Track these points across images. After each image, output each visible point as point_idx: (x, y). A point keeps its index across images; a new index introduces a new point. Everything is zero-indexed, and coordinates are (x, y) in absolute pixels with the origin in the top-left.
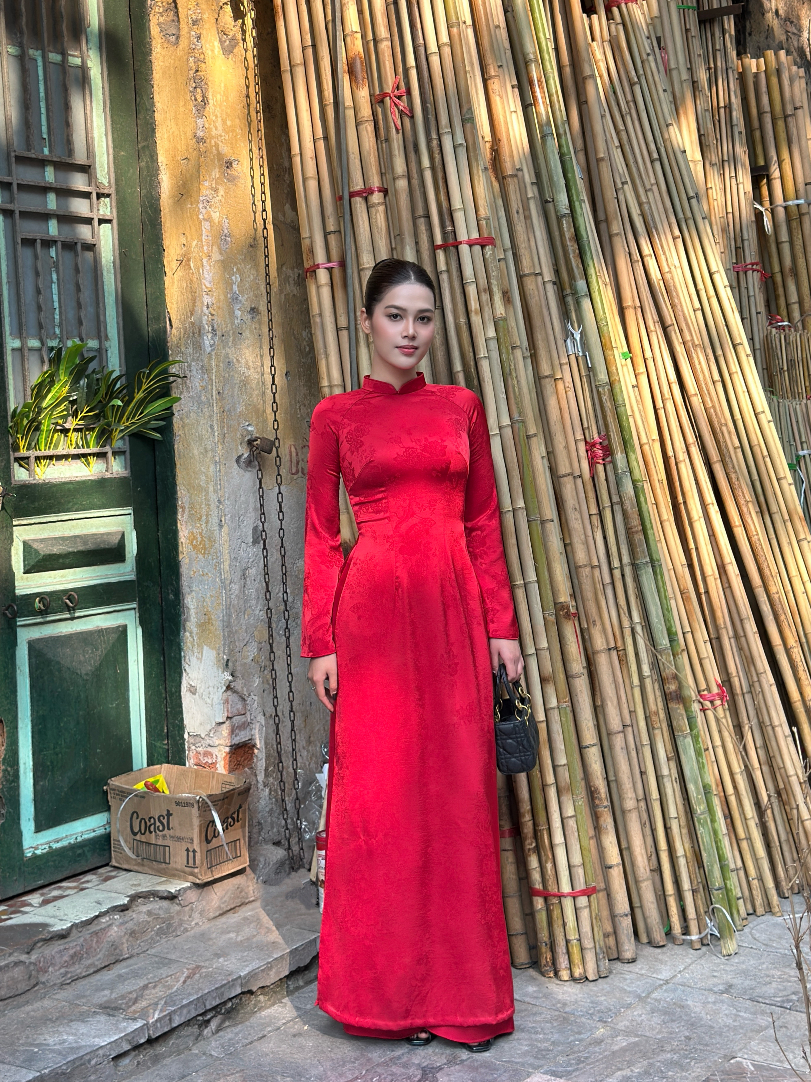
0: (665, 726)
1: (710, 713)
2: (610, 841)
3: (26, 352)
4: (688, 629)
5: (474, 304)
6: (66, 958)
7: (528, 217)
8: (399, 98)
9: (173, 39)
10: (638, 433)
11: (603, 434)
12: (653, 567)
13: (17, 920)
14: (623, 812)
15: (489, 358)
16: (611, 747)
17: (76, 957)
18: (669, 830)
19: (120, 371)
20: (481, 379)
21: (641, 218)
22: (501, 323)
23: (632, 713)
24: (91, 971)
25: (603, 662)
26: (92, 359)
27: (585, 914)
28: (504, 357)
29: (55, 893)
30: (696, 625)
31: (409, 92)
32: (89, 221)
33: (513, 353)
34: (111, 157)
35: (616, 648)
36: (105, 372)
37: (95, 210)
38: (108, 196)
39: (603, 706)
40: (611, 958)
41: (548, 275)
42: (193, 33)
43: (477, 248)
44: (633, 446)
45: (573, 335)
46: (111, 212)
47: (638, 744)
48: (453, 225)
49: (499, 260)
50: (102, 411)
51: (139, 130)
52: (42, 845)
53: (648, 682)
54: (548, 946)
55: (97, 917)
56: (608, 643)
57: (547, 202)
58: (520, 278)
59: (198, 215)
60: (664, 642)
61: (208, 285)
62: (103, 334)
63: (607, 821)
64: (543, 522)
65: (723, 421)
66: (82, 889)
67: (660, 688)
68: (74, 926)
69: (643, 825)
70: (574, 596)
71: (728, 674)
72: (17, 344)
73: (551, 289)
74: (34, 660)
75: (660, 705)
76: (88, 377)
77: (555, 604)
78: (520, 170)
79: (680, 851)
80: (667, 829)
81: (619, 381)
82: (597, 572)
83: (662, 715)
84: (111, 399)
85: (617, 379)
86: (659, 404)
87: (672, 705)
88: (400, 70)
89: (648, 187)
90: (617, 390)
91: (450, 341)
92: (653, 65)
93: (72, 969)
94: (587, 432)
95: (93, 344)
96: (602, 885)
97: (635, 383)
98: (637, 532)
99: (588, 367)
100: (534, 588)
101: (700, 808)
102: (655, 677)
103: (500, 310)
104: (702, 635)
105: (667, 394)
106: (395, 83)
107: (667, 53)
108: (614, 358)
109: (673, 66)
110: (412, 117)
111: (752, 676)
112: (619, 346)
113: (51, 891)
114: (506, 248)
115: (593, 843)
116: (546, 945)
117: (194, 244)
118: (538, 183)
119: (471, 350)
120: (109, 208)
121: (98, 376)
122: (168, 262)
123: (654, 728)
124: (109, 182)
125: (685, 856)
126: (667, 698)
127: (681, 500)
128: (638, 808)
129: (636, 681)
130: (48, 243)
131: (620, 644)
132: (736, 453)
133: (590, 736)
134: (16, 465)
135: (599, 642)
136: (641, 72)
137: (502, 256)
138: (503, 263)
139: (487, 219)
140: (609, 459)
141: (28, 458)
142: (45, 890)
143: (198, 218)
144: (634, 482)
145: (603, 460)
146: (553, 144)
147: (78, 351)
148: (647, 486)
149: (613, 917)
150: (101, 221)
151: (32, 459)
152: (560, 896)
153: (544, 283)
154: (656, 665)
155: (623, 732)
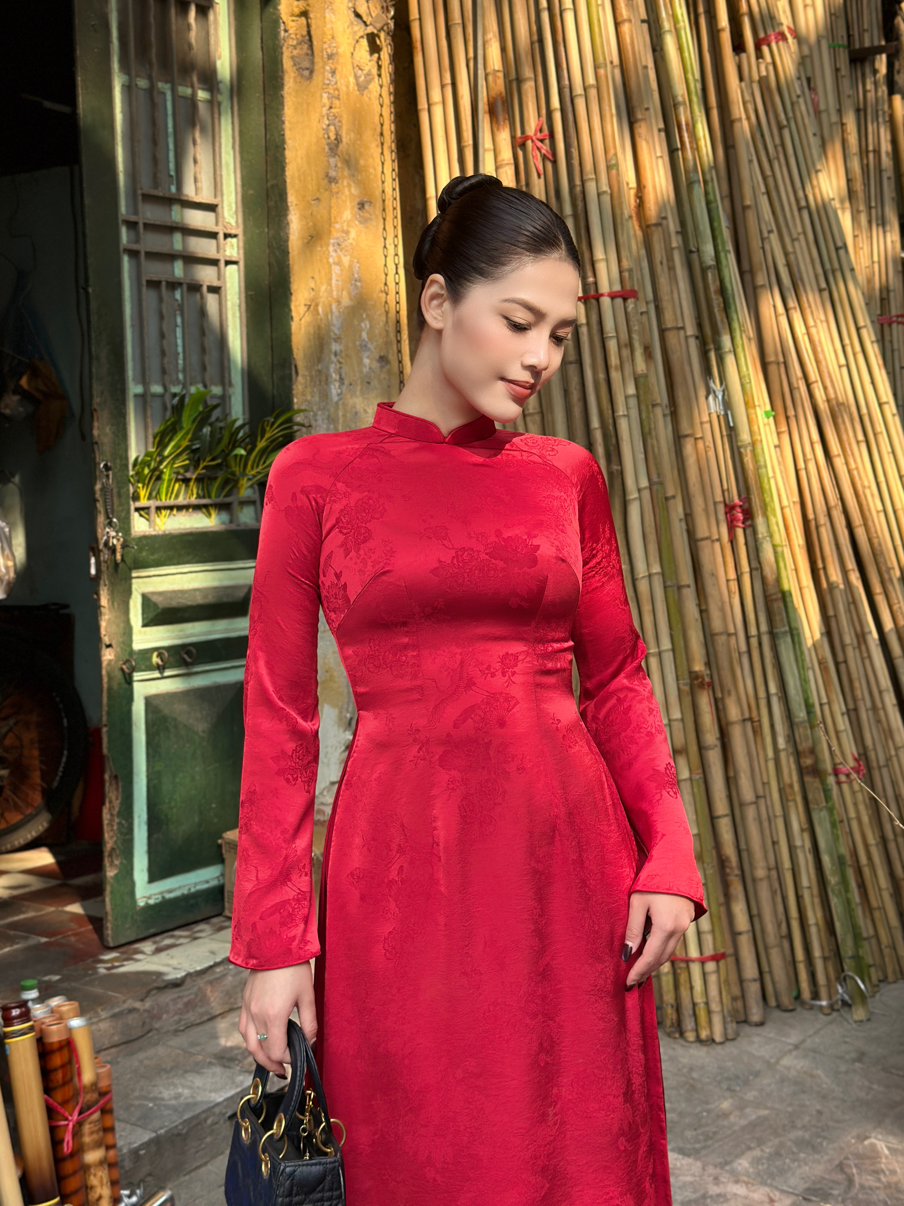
0: (799, 799)
1: (845, 787)
2: (739, 909)
3: (149, 398)
4: (825, 700)
5: (614, 360)
6: (180, 1005)
7: (671, 268)
8: (542, 141)
9: (306, 73)
10: (779, 496)
11: (743, 496)
12: (792, 636)
13: (129, 967)
14: (754, 880)
15: (628, 416)
16: (743, 818)
17: (190, 1005)
18: (800, 899)
19: (244, 419)
20: (619, 437)
21: (786, 269)
22: (642, 380)
23: (766, 784)
24: (206, 1018)
25: (737, 735)
26: (215, 407)
27: (713, 979)
28: (644, 416)
29: (168, 942)
30: (833, 697)
31: (552, 135)
32: (214, 262)
33: (653, 411)
34: (240, 195)
35: (751, 719)
36: (229, 420)
37: (222, 251)
38: (235, 236)
39: (736, 778)
40: (739, 1020)
41: (691, 329)
42: (328, 68)
43: (619, 301)
44: (774, 510)
45: (714, 392)
46: (238, 253)
47: (771, 814)
48: (595, 275)
49: (642, 313)
50: (225, 460)
51: (269, 168)
52: (155, 895)
53: (783, 756)
54: (675, 1008)
55: (211, 967)
56: (742, 713)
57: (691, 252)
58: (662, 332)
59: (327, 259)
60: (801, 714)
61: (337, 332)
62: (227, 381)
63: (737, 889)
64: (680, 588)
65: (866, 484)
66: (196, 939)
67: (795, 761)
68: (189, 975)
69: (773, 893)
70: (708, 664)
71: (865, 747)
72: (139, 389)
73: (693, 344)
74: (150, 716)
75: (795, 778)
76: (211, 425)
77: (690, 672)
78: (665, 218)
79: (811, 920)
80: (799, 898)
81: (761, 441)
82: (733, 640)
83: (797, 787)
84: (234, 447)
85: (759, 438)
86: (801, 465)
87: (808, 779)
88: (544, 111)
89: (795, 236)
90: (759, 450)
91: (588, 398)
92: (803, 108)
93: (186, 1017)
94: (726, 494)
95: (216, 390)
96: (731, 951)
97: (776, 442)
98: (776, 600)
99: (730, 427)
100: (668, 658)
101: (833, 879)
102: (791, 750)
103: (641, 366)
104: (839, 707)
105: (809, 455)
106: (538, 125)
107: (816, 94)
108: (757, 416)
109: (822, 107)
110: (555, 162)
111: (889, 750)
112: (762, 404)
113: (163, 939)
114: (648, 300)
115: (723, 909)
116: (672, 1006)
117: (323, 288)
118: (683, 232)
119: (610, 407)
120: (236, 249)
121: (222, 424)
122: (296, 306)
123: (788, 800)
124: (237, 222)
125: (817, 924)
126: (802, 771)
127: (820, 565)
128: (769, 877)
129: (770, 753)
130: (173, 285)
131: (755, 714)
132: (878, 517)
133: (721, 807)
134: (136, 514)
135: (734, 713)
136: (790, 114)
137: (644, 309)
138: (644, 318)
139: (630, 271)
140: (748, 523)
141: (148, 508)
142: (158, 938)
143: (328, 262)
144: (774, 547)
145: (743, 523)
146: (699, 191)
147: (202, 399)
148: (787, 551)
149: (741, 981)
150: (228, 263)
151: (153, 510)
152: (688, 961)
153: (687, 337)
154: (791, 738)
155: (755, 803)
